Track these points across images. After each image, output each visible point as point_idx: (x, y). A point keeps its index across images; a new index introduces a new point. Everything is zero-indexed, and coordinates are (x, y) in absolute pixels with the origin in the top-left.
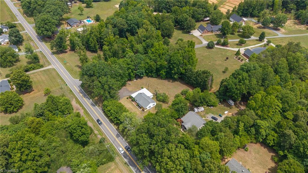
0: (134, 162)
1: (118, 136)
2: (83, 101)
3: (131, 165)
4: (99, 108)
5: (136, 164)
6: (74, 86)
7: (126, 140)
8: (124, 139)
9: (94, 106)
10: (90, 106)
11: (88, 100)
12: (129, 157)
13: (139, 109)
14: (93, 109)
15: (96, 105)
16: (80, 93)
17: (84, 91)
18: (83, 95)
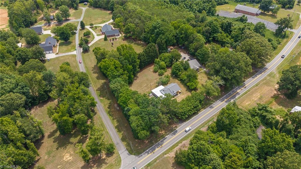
0: (231, 96)
1: (212, 107)
2: (168, 145)
3: (235, 97)
4: (180, 126)
5: (233, 95)
6: (139, 163)
7: (214, 102)
8: (214, 103)
9: (177, 131)
10: (177, 135)
11: (166, 140)
12: (229, 99)
13: (178, 96)
14: (180, 133)
15: (175, 129)
16: (154, 152)
17: (149, 148)
18: (158, 148)
